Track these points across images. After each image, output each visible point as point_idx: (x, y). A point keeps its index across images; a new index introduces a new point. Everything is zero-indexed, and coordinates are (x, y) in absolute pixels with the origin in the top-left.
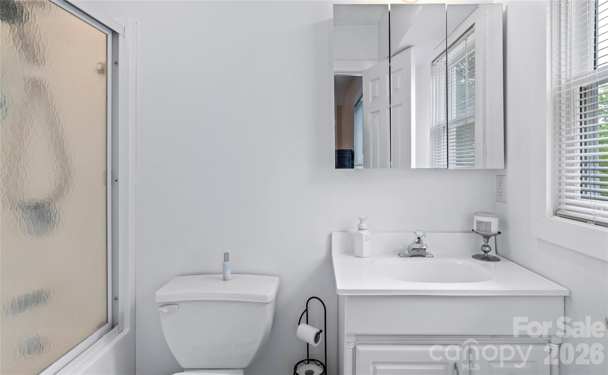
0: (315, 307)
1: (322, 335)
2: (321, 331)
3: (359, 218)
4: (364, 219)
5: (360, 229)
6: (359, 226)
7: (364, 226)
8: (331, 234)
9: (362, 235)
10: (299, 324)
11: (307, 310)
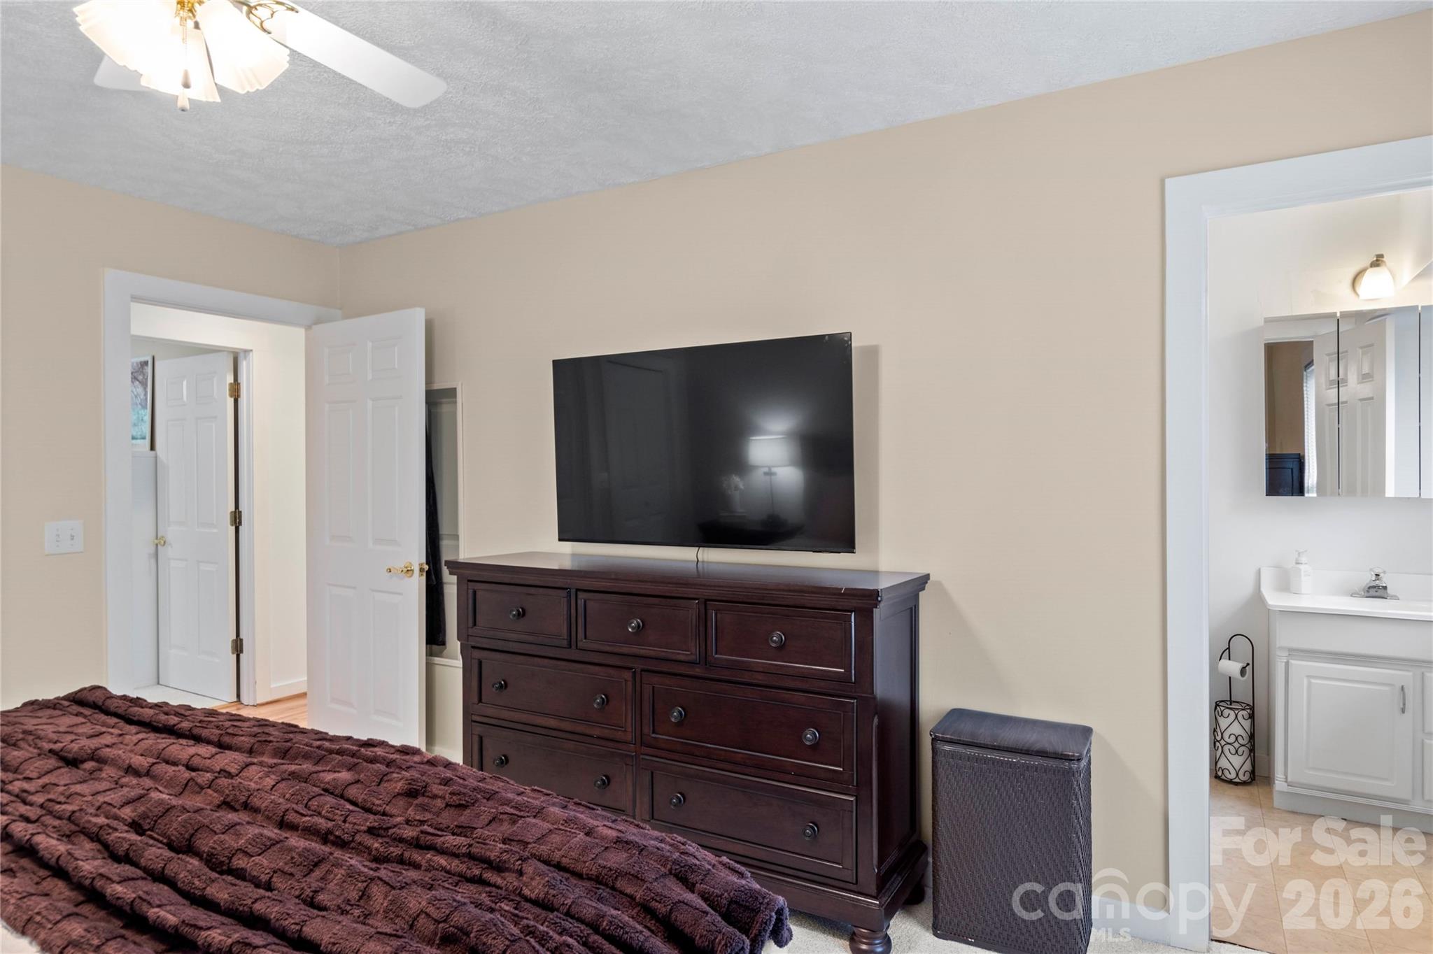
0: (1240, 646)
1: (1249, 669)
2: (1248, 664)
3: (1296, 551)
4: (1303, 552)
5: (1297, 563)
6: (1297, 559)
7: (1303, 559)
8: (1260, 570)
9: (1300, 570)
10: (1220, 660)
11: (1229, 648)
